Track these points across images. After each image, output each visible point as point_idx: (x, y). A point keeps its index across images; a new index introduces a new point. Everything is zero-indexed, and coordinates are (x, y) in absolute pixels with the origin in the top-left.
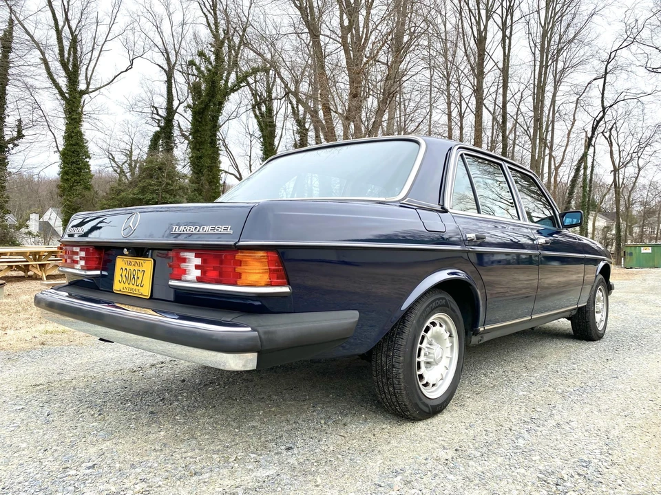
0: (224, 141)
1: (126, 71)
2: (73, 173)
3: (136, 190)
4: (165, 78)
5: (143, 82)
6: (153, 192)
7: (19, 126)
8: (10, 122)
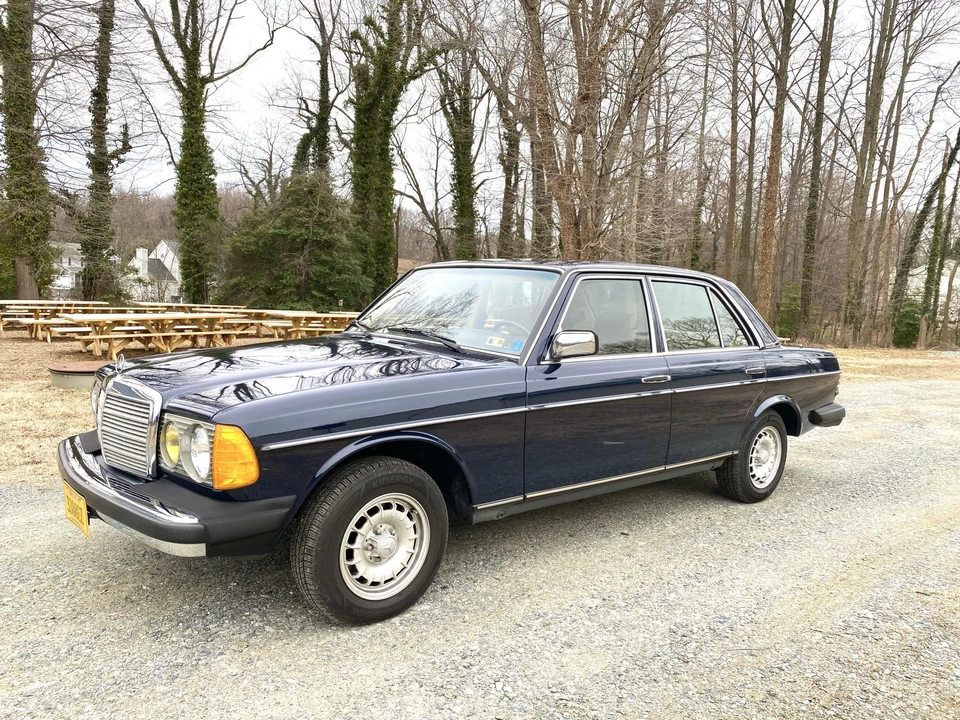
0: (400, 147)
1: (264, 48)
2: (194, 196)
3: (278, 222)
4: (317, 57)
5: (287, 62)
6: (301, 225)
7: (125, 134)
8: (114, 129)
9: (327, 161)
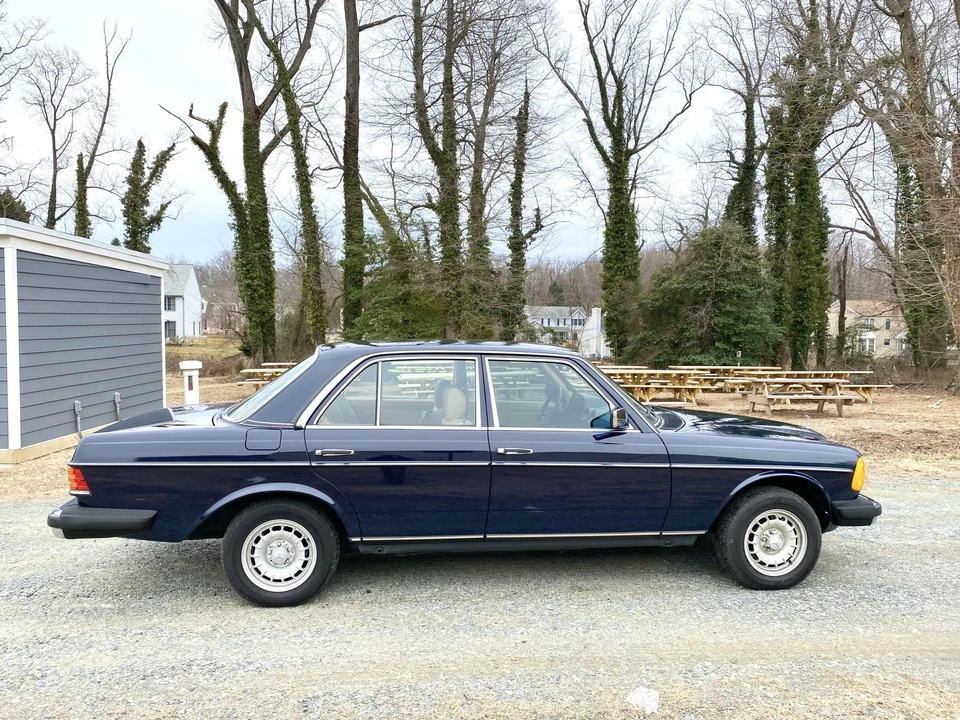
1: (683, 111)
2: (617, 259)
3: (682, 277)
4: (743, 107)
5: (717, 118)
6: (705, 278)
7: (538, 217)
8: (528, 213)
9: (753, 209)
